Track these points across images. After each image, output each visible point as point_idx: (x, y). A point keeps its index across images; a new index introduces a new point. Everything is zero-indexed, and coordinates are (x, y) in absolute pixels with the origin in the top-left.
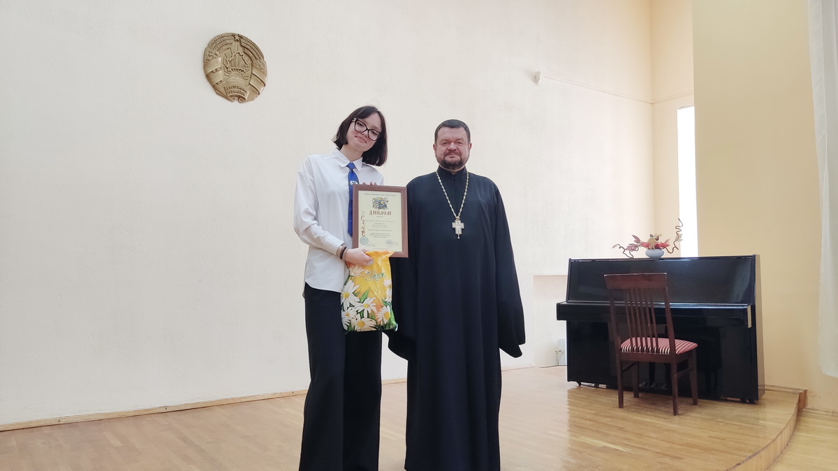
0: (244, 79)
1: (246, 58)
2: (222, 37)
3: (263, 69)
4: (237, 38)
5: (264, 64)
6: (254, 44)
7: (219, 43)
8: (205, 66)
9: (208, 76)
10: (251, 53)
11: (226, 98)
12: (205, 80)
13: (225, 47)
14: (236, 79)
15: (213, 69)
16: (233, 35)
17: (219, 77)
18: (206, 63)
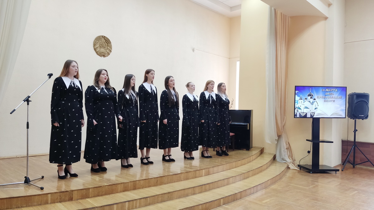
0: (105, 49)
1: (106, 43)
2: (99, 37)
3: (111, 47)
4: (104, 37)
5: (111, 45)
6: (108, 39)
7: (98, 38)
9: (95, 49)
10: (107, 41)
11: (100, 56)
12: (94, 51)
13: (100, 40)
14: (102, 50)
15: (97, 47)
16: (102, 36)
17: (98, 49)
18: (94, 45)
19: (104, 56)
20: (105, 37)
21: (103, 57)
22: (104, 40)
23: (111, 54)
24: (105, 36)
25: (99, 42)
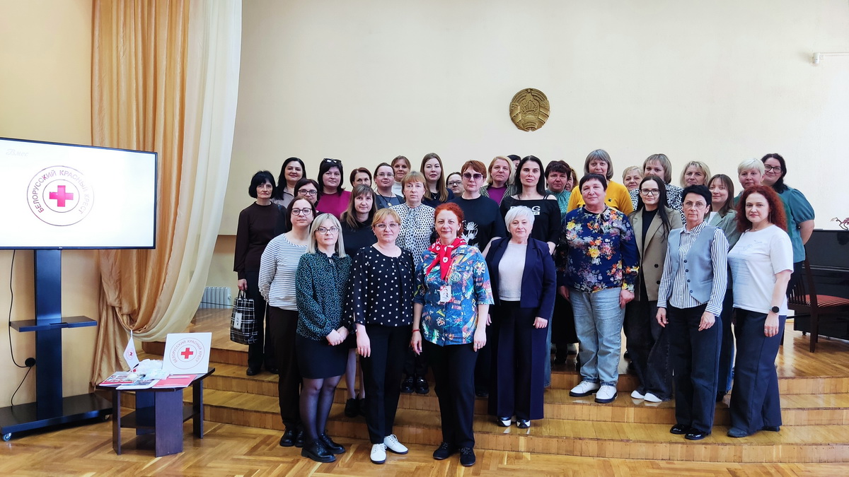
0: (534, 115)
1: (536, 102)
3: (547, 108)
4: (529, 91)
5: (547, 103)
6: (540, 92)
7: (519, 97)
8: (510, 114)
9: (513, 119)
10: (538, 98)
11: (524, 130)
12: (511, 121)
13: (522, 99)
14: (530, 117)
15: (516, 114)
16: (527, 90)
17: (520, 117)
18: (511, 112)
19: (533, 129)
20: (531, 90)
21: (530, 131)
22: (532, 97)
23: (548, 122)
24: (531, 88)
25: (521, 104)
